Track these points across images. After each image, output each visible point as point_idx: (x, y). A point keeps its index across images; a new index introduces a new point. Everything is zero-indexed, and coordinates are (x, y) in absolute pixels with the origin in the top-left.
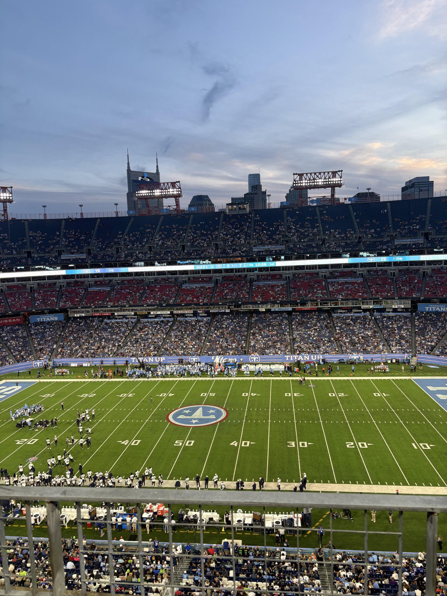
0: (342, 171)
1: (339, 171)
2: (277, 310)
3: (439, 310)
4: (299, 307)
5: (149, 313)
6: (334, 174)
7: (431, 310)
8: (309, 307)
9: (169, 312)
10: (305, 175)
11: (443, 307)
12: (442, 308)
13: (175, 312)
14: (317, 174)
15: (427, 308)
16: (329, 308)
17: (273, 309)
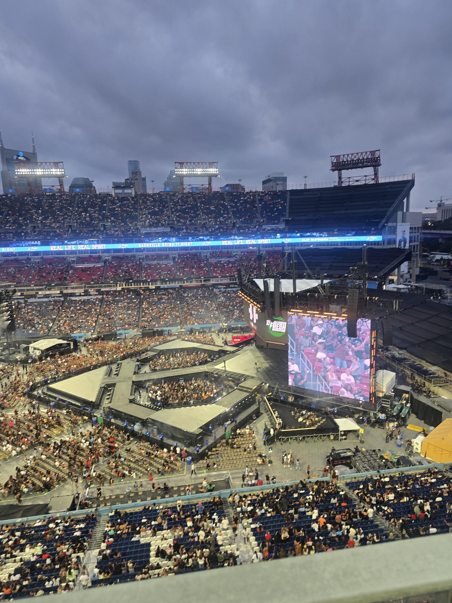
2: (165, 287)
4: (186, 284)
5: (38, 293)
6: (211, 164)
8: (194, 283)
9: (59, 292)
13: (65, 291)
14: (196, 164)
16: (211, 284)
17: (162, 286)
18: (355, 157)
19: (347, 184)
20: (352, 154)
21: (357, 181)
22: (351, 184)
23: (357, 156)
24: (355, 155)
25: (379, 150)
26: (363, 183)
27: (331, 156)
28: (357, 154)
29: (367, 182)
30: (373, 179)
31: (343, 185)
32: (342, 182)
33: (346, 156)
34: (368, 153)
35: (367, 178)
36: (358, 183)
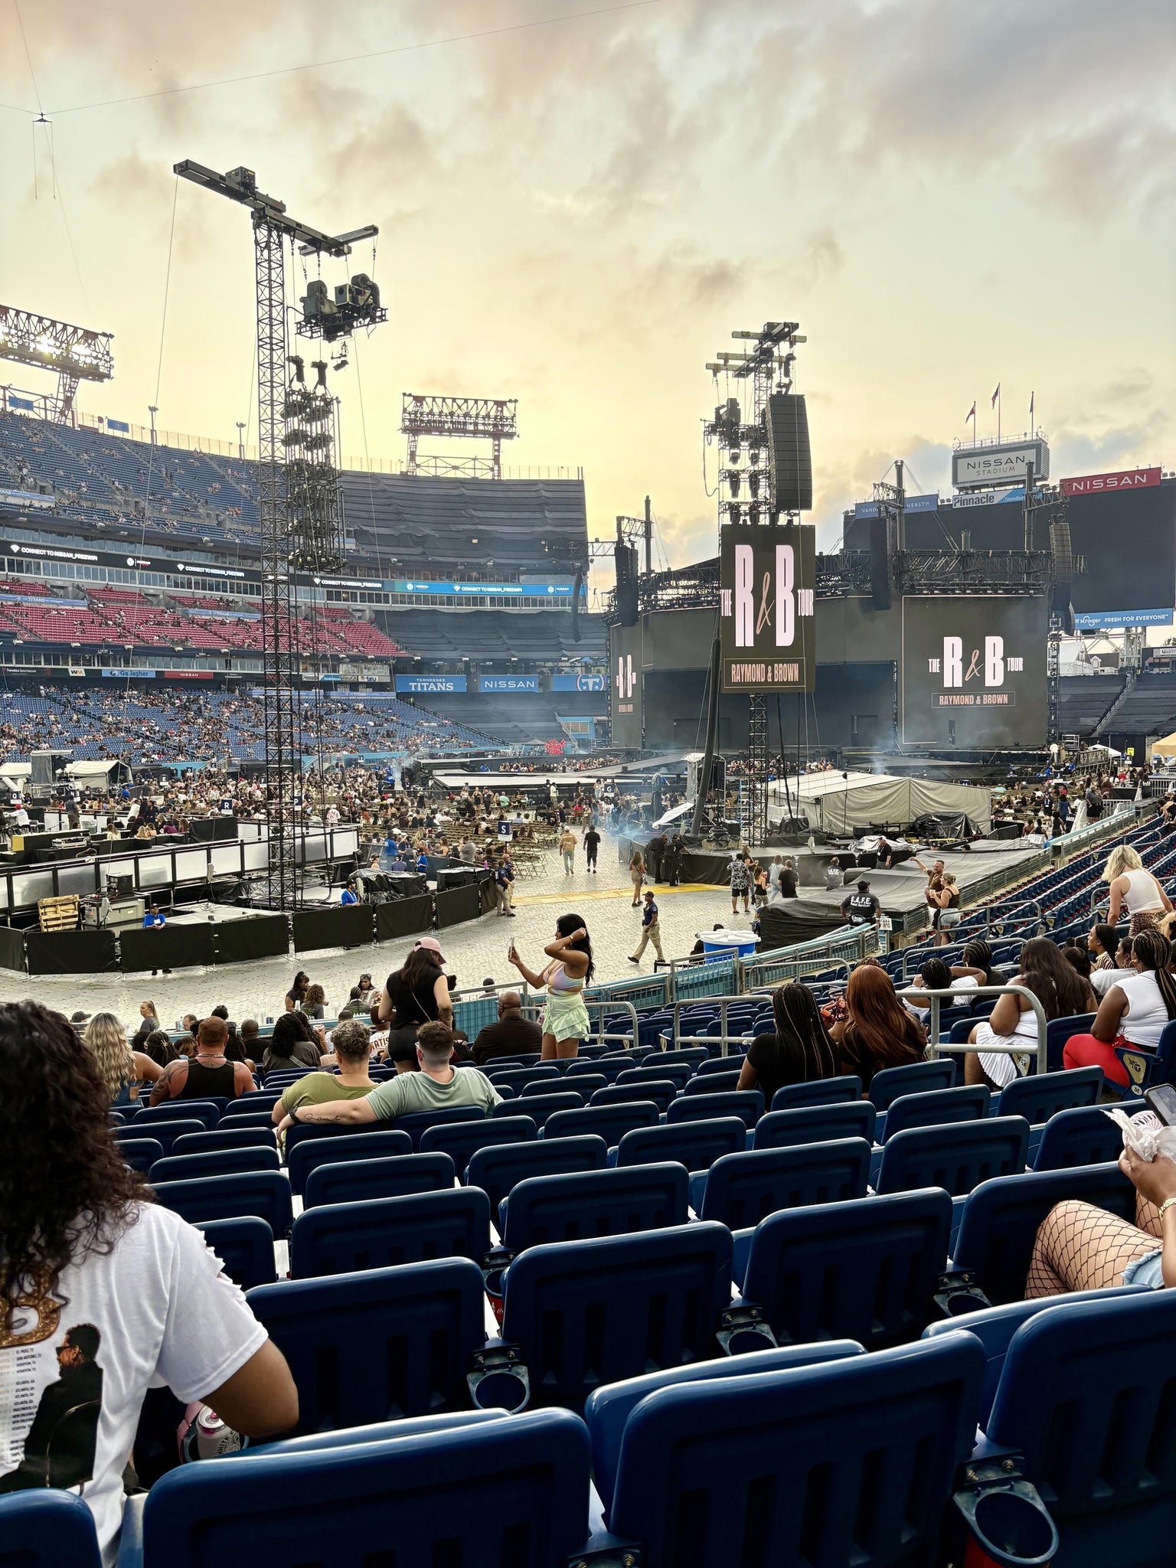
0: (111, 336)
1: (104, 335)
2: (117, 674)
3: (435, 689)
4: (173, 670)
6: (90, 336)
7: (419, 689)
8: (195, 670)
10: (12, 313)
11: (441, 683)
12: (439, 684)
14: (47, 323)
15: (413, 684)
16: (239, 674)
17: (107, 671)
18: (459, 407)
19: (432, 472)
20: (454, 400)
21: (455, 468)
22: (441, 473)
23: (464, 407)
24: (460, 402)
25: (516, 401)
26: (469, 474)
27: (404, 394)
28: (466, 401)
29: (479, 474)
30: (492, 469)
31: (420, 473)
32: (418, 466)
33: (439, 401)
34: (490, 404)
35: (478, 465)
36: (459, 474)
